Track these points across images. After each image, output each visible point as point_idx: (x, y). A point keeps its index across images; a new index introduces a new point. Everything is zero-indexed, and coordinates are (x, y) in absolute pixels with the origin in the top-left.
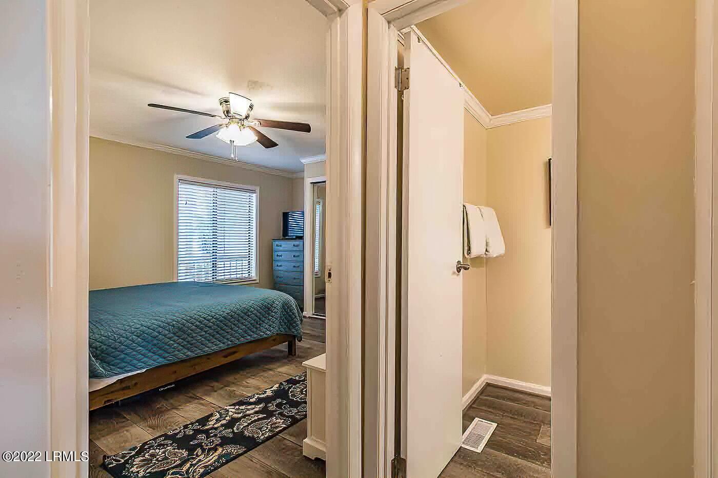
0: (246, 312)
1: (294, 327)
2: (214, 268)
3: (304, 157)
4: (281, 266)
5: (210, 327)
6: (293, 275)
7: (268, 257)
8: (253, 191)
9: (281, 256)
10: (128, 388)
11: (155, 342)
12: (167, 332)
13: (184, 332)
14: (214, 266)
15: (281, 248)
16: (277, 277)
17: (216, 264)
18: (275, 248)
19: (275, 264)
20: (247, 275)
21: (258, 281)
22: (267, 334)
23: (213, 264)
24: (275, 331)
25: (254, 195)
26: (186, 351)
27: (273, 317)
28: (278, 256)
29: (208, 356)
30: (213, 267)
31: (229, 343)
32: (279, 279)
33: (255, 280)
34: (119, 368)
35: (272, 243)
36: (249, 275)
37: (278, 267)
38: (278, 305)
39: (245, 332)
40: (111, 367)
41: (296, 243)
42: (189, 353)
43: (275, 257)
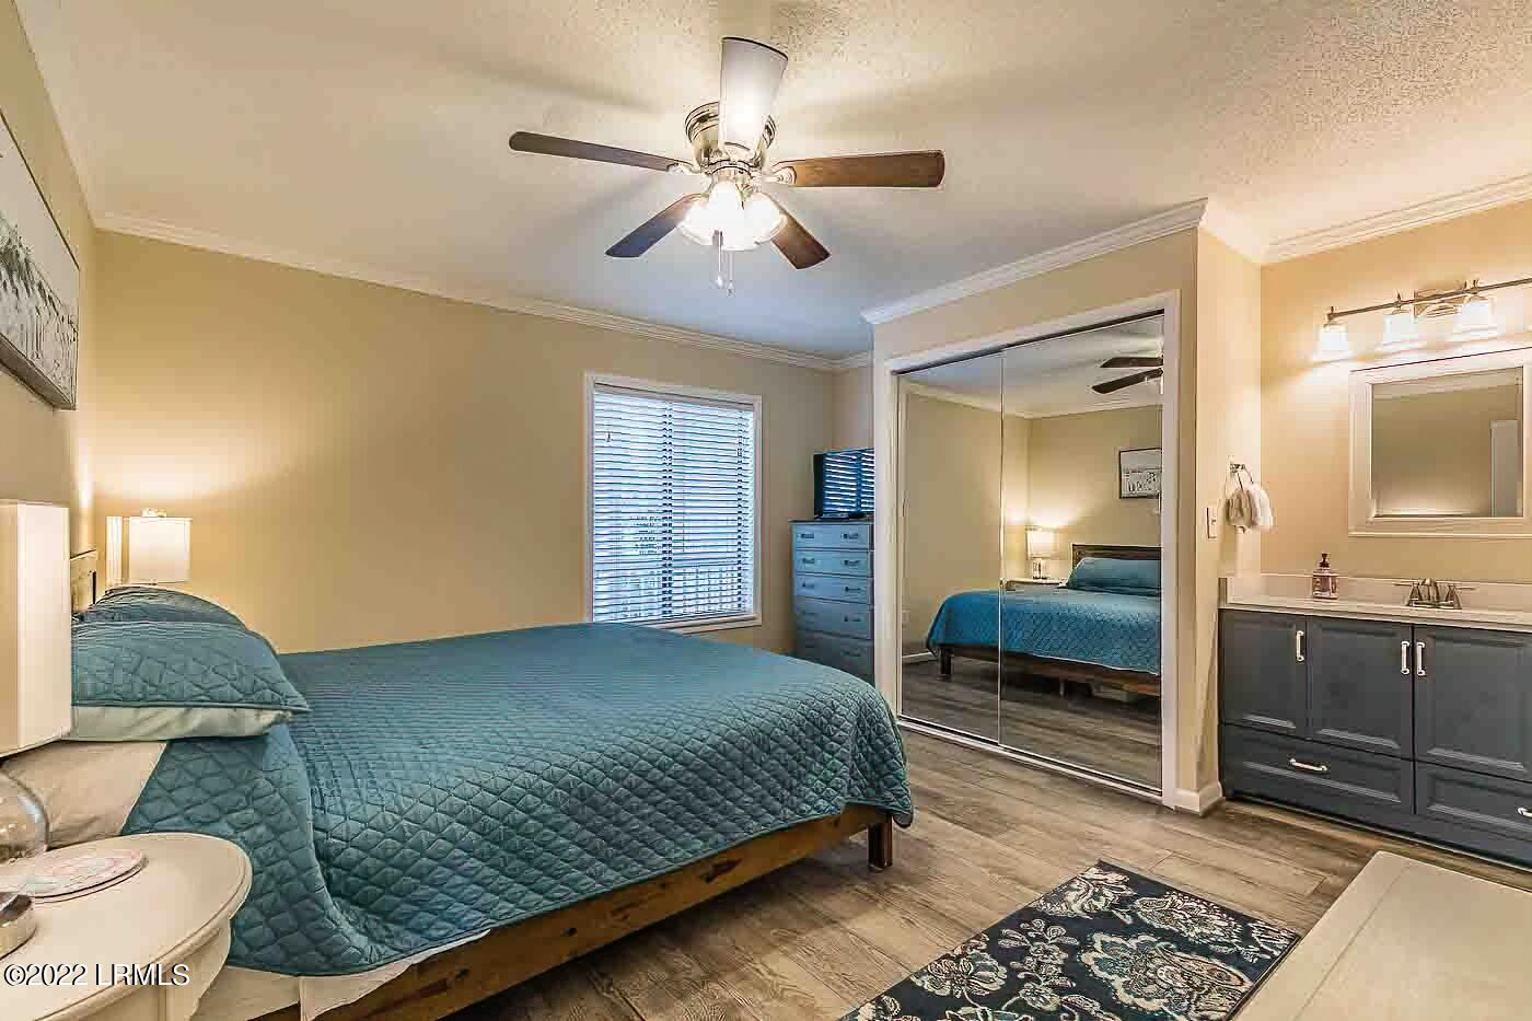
0: (763, 741)
1: (890, 785)
2: (665, 589)
3: (871, 305)
4: (812, 587)
5: (665, 790)
6: (844, 609)
7: (781, 567)
8: (749, 406)
9: (812, 562)
10: (442, 986)
11: (517, 840)
12: (549, 810)
13: (595, 806)
14: (667, 584)
15: (810, 543)
16: (804, 613)
17: (670, 578)
18: (798, 541)
19: (799, 581)
20: (736, 606)
21: (759, 621)
22: (817, 809)
23: (664, 579)
24: (841, 800)
25: (750, 416)
26: (600, 865)
27: (832, 753)
28: (804, 560)
29: (663, 882)
30: (664, 585)
31: (719, 837)
32: (807, 618)
33: (753, 619)
34: (412, 930)
35: (791, 530)
36: (740, 605)
37: (804, 590)
38: (847, 716)
39: (761, 801)
40: (390, 925)
41: (851, 529)
42: (610, 875)
43: (799, 566)
